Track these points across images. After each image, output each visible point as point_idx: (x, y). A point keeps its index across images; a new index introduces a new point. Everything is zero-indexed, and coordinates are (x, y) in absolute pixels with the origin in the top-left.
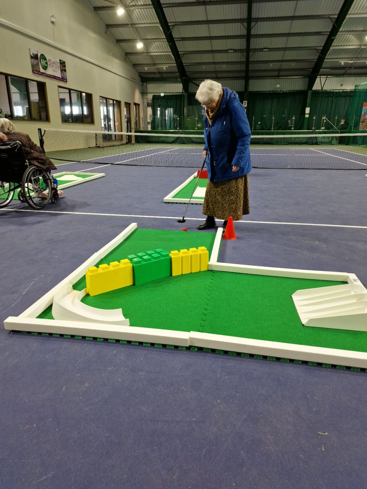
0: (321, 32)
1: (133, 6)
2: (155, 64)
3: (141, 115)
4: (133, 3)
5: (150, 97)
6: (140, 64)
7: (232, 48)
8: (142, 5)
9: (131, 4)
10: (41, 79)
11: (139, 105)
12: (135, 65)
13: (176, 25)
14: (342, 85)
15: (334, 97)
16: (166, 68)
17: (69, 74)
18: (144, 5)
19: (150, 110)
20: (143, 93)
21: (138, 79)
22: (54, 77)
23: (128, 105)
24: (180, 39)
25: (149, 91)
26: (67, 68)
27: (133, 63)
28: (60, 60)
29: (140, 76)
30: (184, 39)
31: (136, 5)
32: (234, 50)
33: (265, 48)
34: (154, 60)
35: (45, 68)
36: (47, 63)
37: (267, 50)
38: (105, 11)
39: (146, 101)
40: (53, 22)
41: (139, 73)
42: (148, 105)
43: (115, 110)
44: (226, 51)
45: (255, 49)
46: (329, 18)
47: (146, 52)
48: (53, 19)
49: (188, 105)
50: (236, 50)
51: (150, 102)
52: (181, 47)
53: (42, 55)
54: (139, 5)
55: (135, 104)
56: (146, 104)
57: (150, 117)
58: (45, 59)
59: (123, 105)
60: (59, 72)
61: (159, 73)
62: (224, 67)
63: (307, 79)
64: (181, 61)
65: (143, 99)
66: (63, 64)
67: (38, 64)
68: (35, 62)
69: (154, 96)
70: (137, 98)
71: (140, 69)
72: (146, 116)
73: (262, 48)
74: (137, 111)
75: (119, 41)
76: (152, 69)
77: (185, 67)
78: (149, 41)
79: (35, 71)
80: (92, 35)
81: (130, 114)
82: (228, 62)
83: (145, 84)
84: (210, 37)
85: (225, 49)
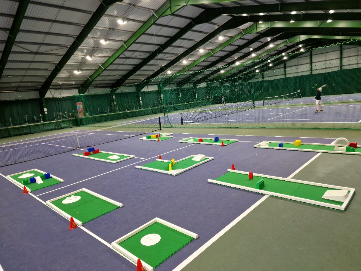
0: (48, 69)
14: (60, 94)
15: (59, 101)
33: (10, 75)
37: (11, 77)
46: (53, 63)
73: (7, 75)
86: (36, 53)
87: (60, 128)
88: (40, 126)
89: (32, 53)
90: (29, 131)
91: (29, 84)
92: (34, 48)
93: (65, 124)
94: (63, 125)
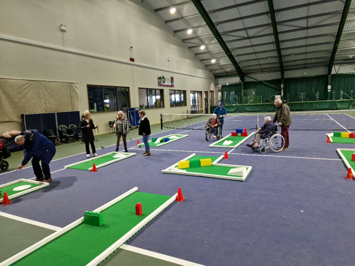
0: (329, 42)
1: (209, 44)
2: (222, 69)
3: (215, 97)
4: (209, 43)
5: (220, 86)
6: (214, 70)
7: (270, 56)
8: (214, 43)
9: (208, 43)
10: (161, 88)
11: (213, 91)
12: (211, 70)
13: (233, 50)
14: (354, 69)
16: (229, 70)
17: (175, 83)
18: (215, 43)
19: (220, 94)
20: (216, 84)
21: (213, 77)
22: (168, 86)
23: (207, 93)
24: (237, 55)
25: (219, 83)
26: (174, 80)
27: (210, 69)
28: (171, 77)
29: (214, 75)
30: (239, 55)
31: (211, 44)
32: (271, 57)
33: (292, 54)
34: (222, 67)
35: (164, 82)
36: (165, 80)
37: (293, 55)
38: (195, 48)
39: (217, 89)
40: (168, 60)
41: (214, 74)
42: (219, 91)
43: (199, 96)
44: (267, 58)
45: (285, 55)
46: (331, 35)
47: (217, 63)
48: (169, 59)
49: (244, 89)
50: (273, 57)
51: (220, 89)
52: (237, 59)
53: (163, 76)
54: (212, 44)
55: (211, 91)
56: (218, 91)
57: (220, 98)
58: (164, 78)
59: (203, 93)
60: (170, 83)
61: (226, 73)
62: (266, 66)
63: (327, 68)
64: (238, 66)
65: (216, 87)
66: (172, 78)
67: (161, 81)
68: (159, 80)
69: (222, 85)
70: (212, 88)
71: (214, 72)
72: (217, 98)
73: (289, 54)
74: (212, 95)
75: (202, 60)
76: (221, 71)
77: (241, 69)
78: (219, 58)
79: (160, 85)
80: (188, 61)
81: (207, 97)
82: (268, 63)
83: (217, 79)
84: (255, 52)
85: (266, 57)
86: (307, 28)
87: (335, 108)
88: (314, 104)
89: (303, 29)
90: (302, 107)
91: (314, 61)
92: (303, 23)
93: (343, 105)
94: (339, 106)
